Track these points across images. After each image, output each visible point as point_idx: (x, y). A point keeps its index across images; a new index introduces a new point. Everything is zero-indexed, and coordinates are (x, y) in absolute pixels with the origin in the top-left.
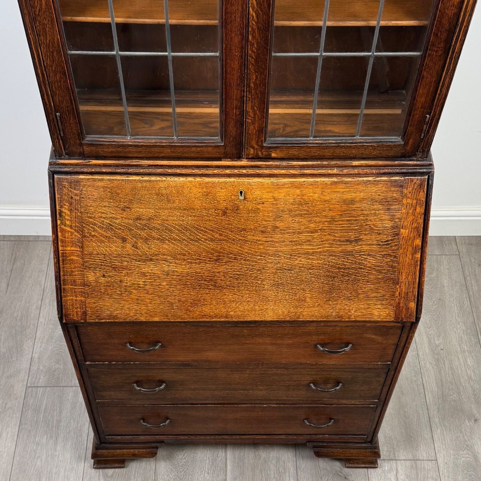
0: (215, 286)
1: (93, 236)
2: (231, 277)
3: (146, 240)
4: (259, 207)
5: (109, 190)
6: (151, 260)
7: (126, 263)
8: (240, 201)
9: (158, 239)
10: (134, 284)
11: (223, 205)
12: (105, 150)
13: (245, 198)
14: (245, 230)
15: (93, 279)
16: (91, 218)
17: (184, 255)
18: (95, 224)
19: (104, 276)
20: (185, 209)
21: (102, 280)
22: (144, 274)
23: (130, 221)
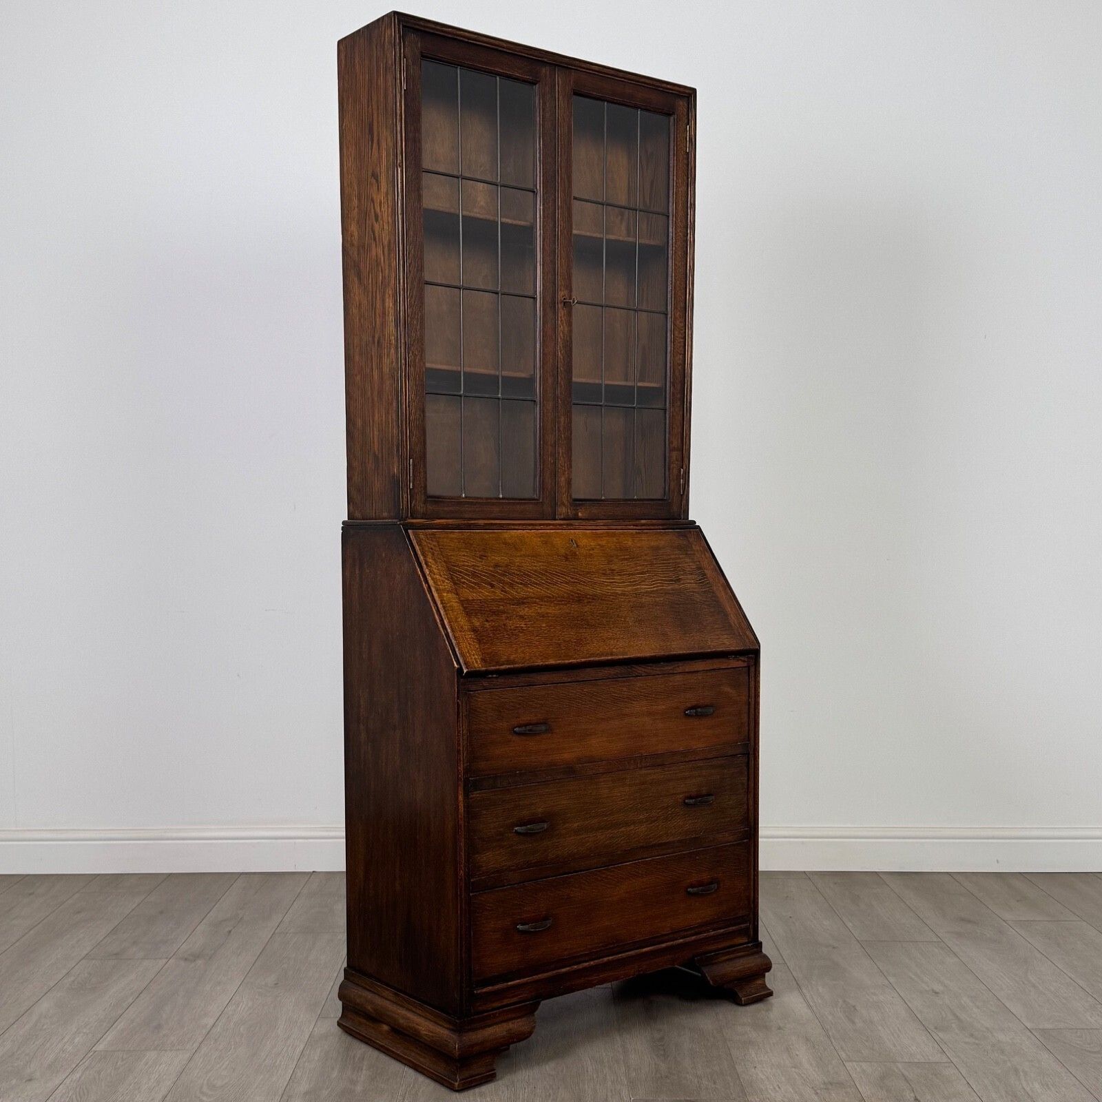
0: (588, 625)
1: (464, 583)
2: (597, 616)
3: (511, 585)
4: (591, 552)
5: (462, 541)
6: (523, 603)
7: (502, 607)
8: (575, 548)
9: (521, 584)
10: (517, 627)
11: (562, 551)
12: (446, 509)
13: (577, 546)
14: (588, 573)
15: (478, 624)
16: (455, 566)
17: (550, 597)
18: (461, 572)
19: (487, 621)
20: (533, 556)
21: (487, 625)
22: (522, 617)
23: (491, 569)
